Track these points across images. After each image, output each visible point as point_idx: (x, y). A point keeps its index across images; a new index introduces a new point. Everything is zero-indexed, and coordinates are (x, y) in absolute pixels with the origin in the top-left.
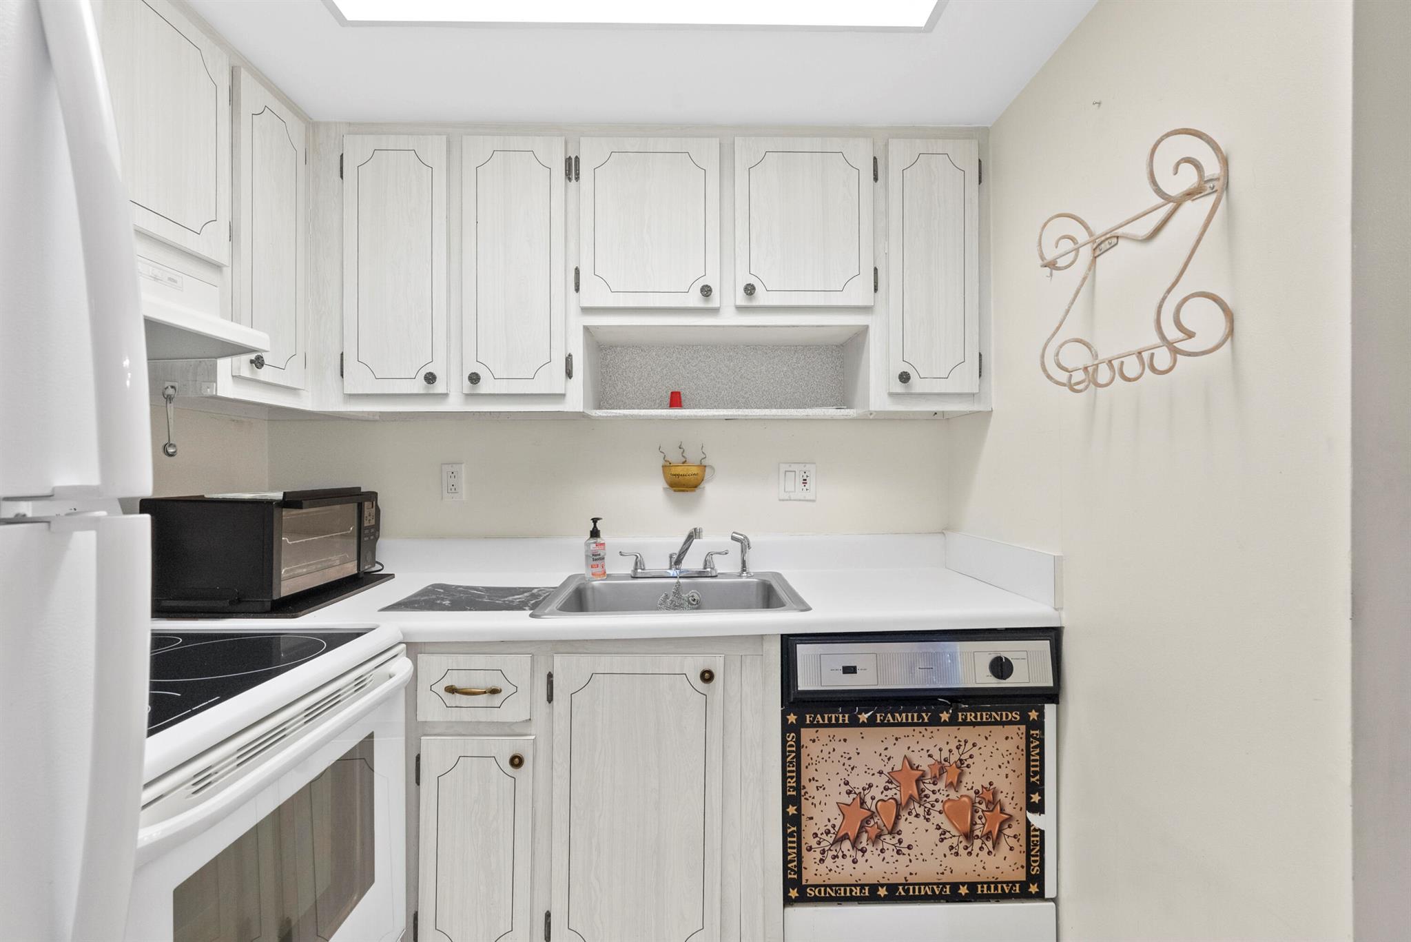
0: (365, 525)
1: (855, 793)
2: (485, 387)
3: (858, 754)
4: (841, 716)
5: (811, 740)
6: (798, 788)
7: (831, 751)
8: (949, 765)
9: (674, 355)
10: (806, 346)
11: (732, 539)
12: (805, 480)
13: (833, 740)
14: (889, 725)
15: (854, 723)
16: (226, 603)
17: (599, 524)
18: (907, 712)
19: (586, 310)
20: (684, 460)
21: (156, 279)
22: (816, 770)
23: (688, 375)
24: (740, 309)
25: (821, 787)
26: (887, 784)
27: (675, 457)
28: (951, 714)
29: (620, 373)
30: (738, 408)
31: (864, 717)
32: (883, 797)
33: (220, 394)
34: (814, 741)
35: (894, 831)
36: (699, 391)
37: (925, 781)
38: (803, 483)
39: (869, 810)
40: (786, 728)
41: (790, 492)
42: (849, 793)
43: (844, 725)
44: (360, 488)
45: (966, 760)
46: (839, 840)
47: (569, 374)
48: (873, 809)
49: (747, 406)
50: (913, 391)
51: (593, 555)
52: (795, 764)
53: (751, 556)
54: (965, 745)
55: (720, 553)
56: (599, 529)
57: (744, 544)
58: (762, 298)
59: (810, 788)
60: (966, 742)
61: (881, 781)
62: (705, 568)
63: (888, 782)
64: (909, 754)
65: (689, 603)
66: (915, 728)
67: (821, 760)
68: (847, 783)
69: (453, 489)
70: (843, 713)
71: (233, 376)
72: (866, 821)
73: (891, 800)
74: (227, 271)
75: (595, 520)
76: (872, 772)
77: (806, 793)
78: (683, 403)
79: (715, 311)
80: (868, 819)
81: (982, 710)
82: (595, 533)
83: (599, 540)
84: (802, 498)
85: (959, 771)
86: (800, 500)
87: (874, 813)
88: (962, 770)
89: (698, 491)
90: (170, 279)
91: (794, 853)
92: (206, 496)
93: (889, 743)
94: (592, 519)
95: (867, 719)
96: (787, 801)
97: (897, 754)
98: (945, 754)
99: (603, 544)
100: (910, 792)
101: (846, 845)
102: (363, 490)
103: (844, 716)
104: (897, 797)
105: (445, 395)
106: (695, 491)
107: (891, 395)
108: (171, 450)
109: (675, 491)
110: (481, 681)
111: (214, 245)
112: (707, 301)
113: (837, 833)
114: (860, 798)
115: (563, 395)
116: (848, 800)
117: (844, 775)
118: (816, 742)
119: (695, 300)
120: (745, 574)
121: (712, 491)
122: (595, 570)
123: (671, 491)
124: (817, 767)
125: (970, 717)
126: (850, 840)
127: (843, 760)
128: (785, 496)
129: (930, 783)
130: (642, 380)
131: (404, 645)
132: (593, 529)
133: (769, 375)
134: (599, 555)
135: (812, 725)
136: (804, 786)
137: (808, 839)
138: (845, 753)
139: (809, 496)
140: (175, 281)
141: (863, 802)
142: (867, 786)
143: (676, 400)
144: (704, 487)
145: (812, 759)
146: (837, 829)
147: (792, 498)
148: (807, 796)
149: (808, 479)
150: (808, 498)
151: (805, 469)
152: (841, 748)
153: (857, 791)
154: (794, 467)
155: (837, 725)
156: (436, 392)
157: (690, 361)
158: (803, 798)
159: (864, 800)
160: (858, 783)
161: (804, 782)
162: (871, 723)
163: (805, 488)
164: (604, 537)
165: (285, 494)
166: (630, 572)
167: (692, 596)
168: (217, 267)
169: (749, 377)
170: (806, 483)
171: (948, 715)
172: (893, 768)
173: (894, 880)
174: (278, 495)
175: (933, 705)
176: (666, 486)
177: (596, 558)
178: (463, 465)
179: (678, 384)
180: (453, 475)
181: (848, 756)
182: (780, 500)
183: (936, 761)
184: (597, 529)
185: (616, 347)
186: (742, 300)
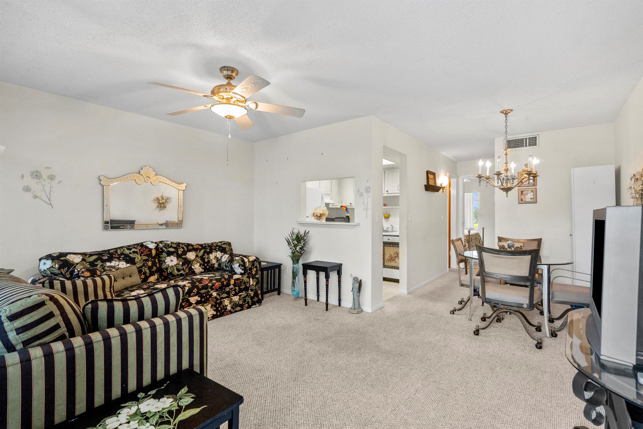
3: (391, 250)
7: (388, 250)
13: (388, 248)
15: (390, 246)
25: (387, 254)
31: (391, 246)
35: (395, 260)
40: (383, 246)
46: (388, 260)
52: (384, 251)
57: (392, 227)
61: (393, 254)
72: (391, 258)
91: (384, 262)
96: (383, 255)
97: (395, 250)
100: (397, 255)
101: (389, 261)
114: (391, 256)
116: (389, 255)
117: (389, 252)
118: (386, 248)
121: (390, 218)
124: (386, 251)
135: (386, 246)
136: (385, 254)
137: (385, 260)
160: (391, 254)
162: (392, 246)
168: (330, 194)
173: (395, 266)
174: (335, 218)
186: (387, 192)
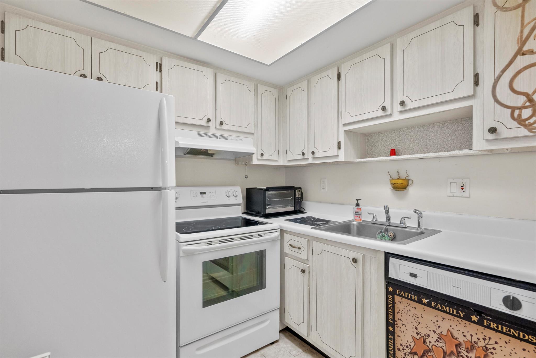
0: (296, 197)
1: (421, 335)
2: (317, 155)
3: (422, 317)
4: (413, 296)
5: (399, 302)
6: (394, 319)
7: (409, 311)
8: (477, 346)
9: (395, 133)
10: (463, 119)
11: (414, 212)
12: (463, 187)
13: (409, 306)
14: (438, 309)
15: (420, 302)
16: (254, 213)
17: (359, 201)
18: (450, 307)
19: (345, 125)
20: (399, 177)
21: (237, 140)
22: (402, 316)
23: (401, 141)
24: (401, 112)
25: (404, 325)
26: (438, 339)
27: (395, 176)
28: (479, 319)
29: (374, 143)
30: (424, 153)
31: (425, 301)
32: (436, 344)
33: (253, 163)
34: (400, 303)
36: (405, 148)
37: (461, 348)
38: (461, 188)
39: (428, 347)
40: (388, 293)
41: (453, 192)
42: (418, 334)
43: (414, 301)
44: (294, 186)
45: (490, 349)
46: (413, 353)
47: (339, 148)
48: (430, 347)
49: (429, 152)
50: (502, 137)
51: (356, 212)
52: (392, 309)
53: (422, 221)
54: (489, 340)
55: (407, 218)
56: (359, 203)
57: (420, 216)
58: (410, 105)
59: (399, 323)
60: (490, 339)
61: (435, 336)
62: (401, 223)
63: (438, 338)
64: (451, 329)
65: (389, 236)
66: (455, 317)
67: (404, 313)
68: (416, 329)
69: (324, 188)
70: (415, 295)
71: (257, 159)
73: (440, 348)
74: (256, 134)
75: (357, 200)
76: (429, 329)
77: (397, 324)
78: (396, 153)
79: (390, 115)
80: (428, 351)
81: (503, 325)
82: (357, 205)
83: (359, 207)
84: (461, 196)
85: (485, 353)
86: (460, 197)
87: (431, 350)
88: (487, 354)
89: (406, 191)
90: (240, 139)
91: (392, 348)
92: (257, 188)
93: (440, 319)
94: (356, 199)
95: (427, 302)
96: (388, 324)
97: (444, 326)
98: (475, 339)
99: (360, 209)
100: (452, 349)
102: (295, 187)
103: (414, 297)
104: (444, 348)
105: (308, 159)
106: (404, 190)
107: (488, 141)
108: (246, 177)
109: (395, 190)
110: (297, 244)
111: (251, 129)
112: (385, 112)
113: (412, 349)
114: (423, 339)
115: (338, 156)
116: (418, 337)
117: (415, 324)
118: (402, 304)
119: (381, 113)
120: (419, 229)
121: (411, 190)
122: (356, 218)
123: (394, 190)
124: (402, 315)
125: (493, 325)
126: (418, 356)
127: (414, 317)
128: (451, 194)
129: (464, 350)
130: (382, 146)
131: (280, 230)
132: (357, 203)
133: (441, 136)
134: (358, 213)
135: (399, 295)
136: (396, 321)
137: (398, 345)
138: (415, 314)
139: (466, 194)
140: (241, 140)
141: (425, 342)
142: (427, 335)
143: (393, 153)
144: (408, 189)
145: (399, 310)
146: (412, 347)
147: (454, 196)
148: (397, 326)
149: (464, 186)
150: (464, 196)
151: (462, 181)
152: (413, 311)
153: (422, 335)
154: (455, 180)
155: (411, 299)
156: (305, 158)
157: (402, 135)
158: (396, 326)
159: (425, 341)
160: (424, 332)
161: (396, 319)
162: (429, 305)
163: (462, 191)
164: (361, 206)
165: (267, 187)
166: (371, 221)
167: (390, 234)
168: (253, 134)
169: (430, 138)
170: (463, 188)
171: (477, 319)
172: (441, 333)
174: (265, 188)
175: (467, 310)
176: (392, 188)
177: (357, 214)
178: (326, 180)
179: (396, 146)
180: (323, 183)
181: (417, 316)
182: (448, 196)
183: (469, 340)
184: (358, 203)
185: (372, 134)
186: (400, 108)
